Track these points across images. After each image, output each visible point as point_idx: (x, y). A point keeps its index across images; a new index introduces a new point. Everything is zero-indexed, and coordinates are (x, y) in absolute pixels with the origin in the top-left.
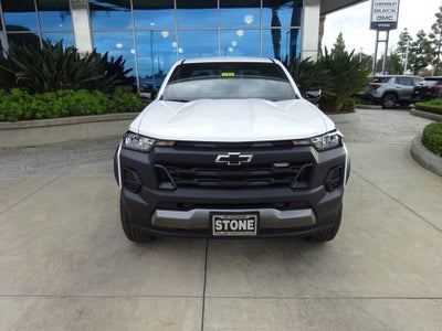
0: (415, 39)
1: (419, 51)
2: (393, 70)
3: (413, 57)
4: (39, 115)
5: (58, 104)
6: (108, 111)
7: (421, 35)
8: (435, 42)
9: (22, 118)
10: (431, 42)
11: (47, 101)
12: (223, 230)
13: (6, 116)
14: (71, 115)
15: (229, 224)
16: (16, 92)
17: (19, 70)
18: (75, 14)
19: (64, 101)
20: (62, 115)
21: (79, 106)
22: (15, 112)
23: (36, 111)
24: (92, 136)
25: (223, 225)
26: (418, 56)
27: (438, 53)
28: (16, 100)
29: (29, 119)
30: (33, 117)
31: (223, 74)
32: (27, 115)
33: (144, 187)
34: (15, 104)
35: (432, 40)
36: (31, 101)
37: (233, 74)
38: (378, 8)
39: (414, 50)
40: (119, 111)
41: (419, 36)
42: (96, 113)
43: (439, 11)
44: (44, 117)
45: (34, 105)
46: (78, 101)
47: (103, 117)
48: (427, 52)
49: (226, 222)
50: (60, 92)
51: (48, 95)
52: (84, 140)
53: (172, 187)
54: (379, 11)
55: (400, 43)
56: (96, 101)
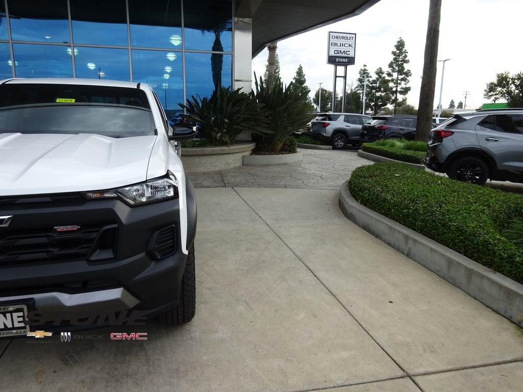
0: (374, 77)
1: (378, 89)
2: (353, 107)
3: (373, 95)
7: (379, 72)
8: (392, 80)
10: (389, 81)
26: (378, 94)
27: (396, 92)
35: (390, 78)
37: (73, 101)
38: (335, 41)
39: (373, 88)
41: (377, 73)
43: (395, 50)
48: (385, 91)
54: (336, 44)
55: (360, 81)
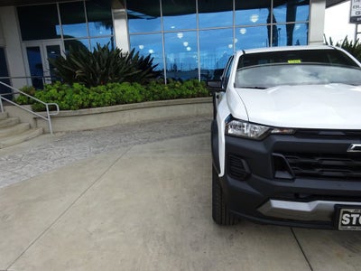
4: (94, 104)
5: (108, 95)
6: (146, 100)
9: (82, 107)
11: (100, 93)
12: (350, 224)
13: (70, 105)
14: (117, 103)
15: (358, 219)
16: (77, 86)
17: (78, 68)
18: (116, 23)
19: (112, 92)
20: (111, 104)
21: (124, 96)
22: (76, 102)
23: (92, 101)
24: (134, 120)
25: (351, 219)
28: (77, 92)
29: (86, 108)
30: (90, 106)
31: (289, 62)
32: (86, 104)
33: (253, 176)
34: (76, 96)
36: (88, 93)
37: (299, 61)
38: (357, 4)
40: (155, 99)
42: (136, 102)
44: (98, 106)
45: (90, 96)
46: (123, 92)
47: (142, 104)
49: (355, 216)
50: (110, 85)
51: (101, 88)
52: (128, 124)
53: (290, 177)
54: (357, 7)
56: (136, 92)
